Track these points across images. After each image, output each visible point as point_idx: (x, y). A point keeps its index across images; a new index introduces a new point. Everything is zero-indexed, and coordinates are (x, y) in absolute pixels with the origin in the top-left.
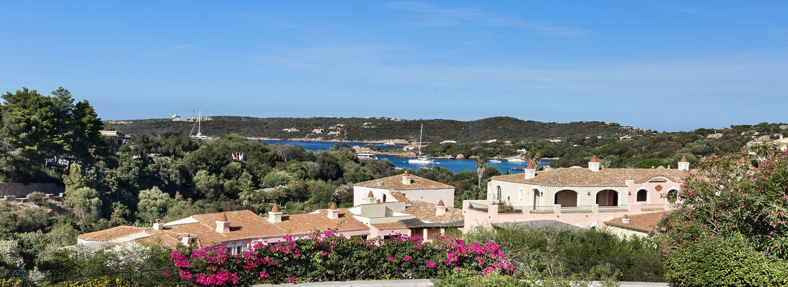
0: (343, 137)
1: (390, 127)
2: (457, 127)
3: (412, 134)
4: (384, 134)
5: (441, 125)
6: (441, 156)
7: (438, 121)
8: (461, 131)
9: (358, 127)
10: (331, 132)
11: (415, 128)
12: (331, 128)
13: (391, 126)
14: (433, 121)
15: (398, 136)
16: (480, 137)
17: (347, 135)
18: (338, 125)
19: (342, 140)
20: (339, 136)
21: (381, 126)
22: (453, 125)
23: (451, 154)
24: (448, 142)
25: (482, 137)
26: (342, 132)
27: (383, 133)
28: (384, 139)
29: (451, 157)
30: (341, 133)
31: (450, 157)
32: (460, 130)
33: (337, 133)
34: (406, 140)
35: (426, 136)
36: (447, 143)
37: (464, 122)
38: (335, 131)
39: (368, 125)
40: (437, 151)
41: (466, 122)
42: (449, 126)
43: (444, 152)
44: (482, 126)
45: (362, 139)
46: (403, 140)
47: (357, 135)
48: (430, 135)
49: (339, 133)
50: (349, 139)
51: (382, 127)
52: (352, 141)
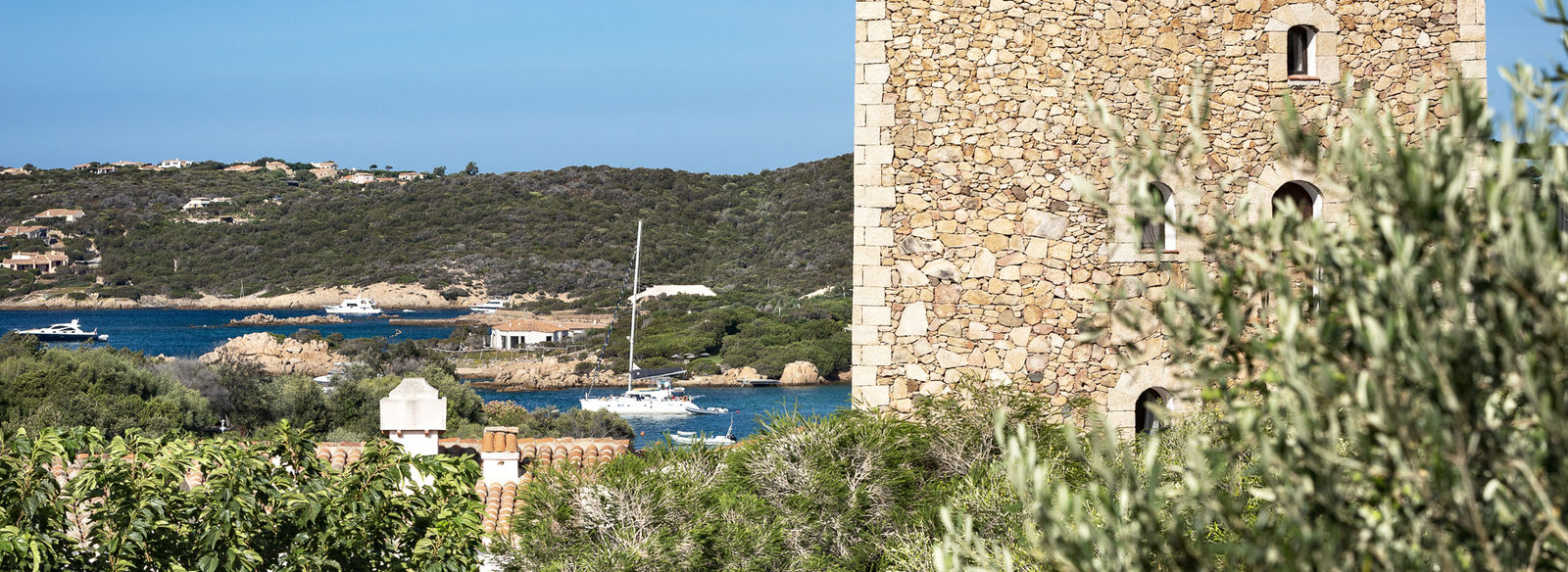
0: (86, 277)
1: (333, 216)
2: (690, 207)
3: (460, 253)
4: (304, 256)
5: (608, 198)
6: (699, 372)
7: (591, 176)
8: (713, 231)
9: (158, 223)
10: (19, 257)
11: (468, 220)
12: (14, 231)
13: (338, 208)
14: (560, 177)
15: (382, 265)
16: (822, 259)
17: (105, 270)
18: (48, 214)
19: (83, 297)
20: (65, 278)
21: (285, 211)
22: (670, 197)
23: (750, 363)
24: (672, 290)
25: (827, 256)
26: (78, 255)
27: (299, 250)
28: (311, 286)
29: (757, 378)
30: (73, 258)
31: (749, 375)
32: (712, 220)
33: (48, 258)
34: (432, 287)
35: (535, 260)
36: (663, 297)
37: (724, 179)
38: (38, 245)
39: (213, 210)
40: (677, 350)
41: (737, 179)
42: (652, 205)
43: (713, 350)
44: (825, 196)
45: (189, 288)
46: (418, 288)
47: (161, 268)
48: (555, 258)
49: (64, 258)
50: (119, 287)
51: (293, 221)
52: (137, 297)
